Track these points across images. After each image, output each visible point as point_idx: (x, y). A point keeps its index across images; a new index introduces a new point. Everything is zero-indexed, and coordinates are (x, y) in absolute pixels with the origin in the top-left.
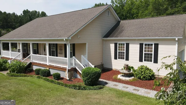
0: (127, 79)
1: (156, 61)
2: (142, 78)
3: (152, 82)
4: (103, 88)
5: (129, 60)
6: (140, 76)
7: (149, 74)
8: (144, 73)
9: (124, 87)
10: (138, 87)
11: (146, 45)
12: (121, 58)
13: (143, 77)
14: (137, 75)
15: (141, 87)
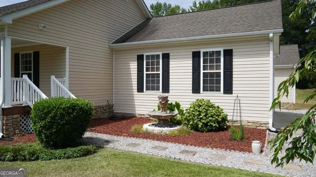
0: (166, 130)
1: (228, 90)
2: (200, 126)
3: (225, 135)
4: (95, 152)
5: (170, 91)
6: (195, 121)
7: (217, 117)
8: (205, 116)
9: (155, 148)
10: (193, 147)
11: (205, 54)
12: (153, 89)
13: (203, 123)
14: (189, 121)
15: (199, 146)
